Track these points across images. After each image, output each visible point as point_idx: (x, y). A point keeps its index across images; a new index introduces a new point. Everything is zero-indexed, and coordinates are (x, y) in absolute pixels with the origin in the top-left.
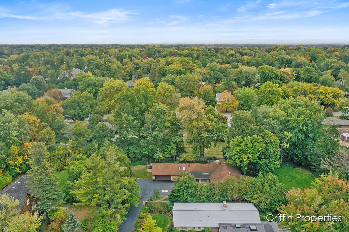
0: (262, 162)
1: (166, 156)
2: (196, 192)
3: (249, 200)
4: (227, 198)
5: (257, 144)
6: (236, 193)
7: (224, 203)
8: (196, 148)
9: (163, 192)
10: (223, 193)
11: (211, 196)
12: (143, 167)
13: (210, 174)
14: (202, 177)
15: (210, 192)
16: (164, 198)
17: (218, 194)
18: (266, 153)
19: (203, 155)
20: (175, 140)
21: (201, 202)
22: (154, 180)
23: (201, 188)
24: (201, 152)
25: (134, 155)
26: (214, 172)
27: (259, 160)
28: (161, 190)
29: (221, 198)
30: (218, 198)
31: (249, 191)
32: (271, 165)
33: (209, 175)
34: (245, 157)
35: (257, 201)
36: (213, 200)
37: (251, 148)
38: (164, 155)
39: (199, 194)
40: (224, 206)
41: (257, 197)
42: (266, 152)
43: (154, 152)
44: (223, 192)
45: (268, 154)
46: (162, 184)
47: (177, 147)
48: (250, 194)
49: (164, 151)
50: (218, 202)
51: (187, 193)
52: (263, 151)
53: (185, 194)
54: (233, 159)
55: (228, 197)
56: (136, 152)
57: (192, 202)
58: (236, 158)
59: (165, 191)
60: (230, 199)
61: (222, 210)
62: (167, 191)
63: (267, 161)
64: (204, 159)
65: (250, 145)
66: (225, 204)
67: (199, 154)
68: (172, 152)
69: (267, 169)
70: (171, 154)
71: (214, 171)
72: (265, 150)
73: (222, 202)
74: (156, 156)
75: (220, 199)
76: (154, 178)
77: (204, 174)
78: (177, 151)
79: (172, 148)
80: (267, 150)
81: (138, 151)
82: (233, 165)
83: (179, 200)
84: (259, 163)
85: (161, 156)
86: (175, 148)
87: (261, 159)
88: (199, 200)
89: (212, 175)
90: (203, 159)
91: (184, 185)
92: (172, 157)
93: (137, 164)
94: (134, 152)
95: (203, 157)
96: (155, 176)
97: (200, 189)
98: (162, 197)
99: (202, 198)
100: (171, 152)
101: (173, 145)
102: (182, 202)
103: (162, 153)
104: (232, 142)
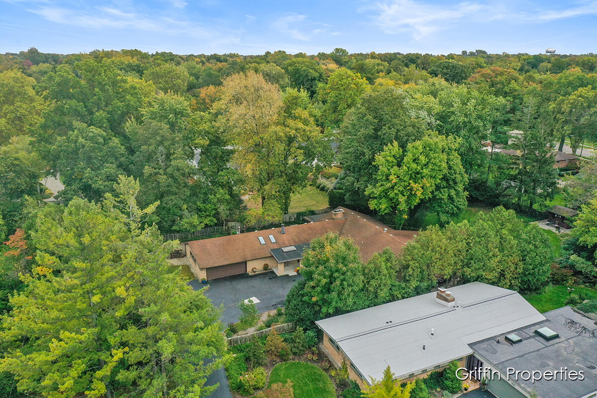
0: (443, 195)
1: (207, 221)
7: (443, 292)
18: (448, 175)
22: (204, 282)
23: (376, 268)
27: (438, 192)
34: (417, 188)
40: (449, 298)
45: (452, 177)
46: (231, 286)
49: (199, 210)
52: (444, 171)
58: (396, 194)
61: (447, 309)
62: (255, 300)
63: (453, 193)
64: (290, 218)
66: (448, 293)
70: (216, 215)
72: (447, 168)
76: (203, 275)
77: (285, 250)
82: (386, 211)
83: (324, 311)
84: (439, 199)
85: (194, 221)
90: (287, 217)
95: (287, 213)
99: (382, 294)
101: (221, 191)
104: (379, 159)
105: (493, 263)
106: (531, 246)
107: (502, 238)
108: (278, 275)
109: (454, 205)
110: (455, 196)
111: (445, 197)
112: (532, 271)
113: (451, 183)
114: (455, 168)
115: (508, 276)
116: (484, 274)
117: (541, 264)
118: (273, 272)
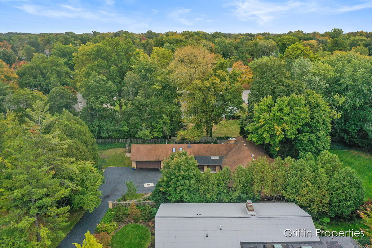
0: (304, 137)
1: (156, 135)
2: (198, 186)
3: (291, 197)
4: (252, 196)
5: (298, 108)
6: (268, 186)
7: (248, 203)
8: (200, 121)
9: (145, 186)
10: (245, 186)
11: (225, 191)
12: (121, 150)
13: (221, 158)
14: (210, 163)
15: (223, 184)
16: (146, 196)
17: (236, 188)
18: (311, 123)
19: (210, 133)
20: (169, 110)
21: (207, 202)
22: (134, 169)
23: (208, 178)
24: (207, 129)
25: (108, 133)
26: (227, 156)
27: (299, 135)
28: (143, 183)
29: (242, 195)
30: (236, 194)
31: (292, 182)
32: (319, 142)
33: (220, 160)
34: (278, 130)
35: (305, 199)
36: (227, 198)
37: (289, 114)
38: (152, 133)
39: (203, 188)
40: (249, 208)
41: (305, 193)
42: (311, 121)
43: (136, 128)
44: (246, 184)
45: (315, 125)
46: (146, 174)
47: (171, 120)
48: (293, 188)
49: (153, 127)
50: (236, 202)
51: (182, 188)
52: (306, 120)
53: (178, 189)
54: (259, 133)
55: (253, 194)
56: (110, 128)
57: (192, 202)
58: (263, 132)
59: (149, 185)
60: (257, 197)
61: (246, 216)
62: (152, 185)
63: (313, 137)
64: (212, 139)
65: (286, 109)
66: (250, 205)
67: (205, 130)
68: (164, 129)
69: (311, 148)
70: (162, 132)
71: (227, 154)
72: (309, 118)
73: (244, 201)
74: (140, 134)
75: (240, 196)
76: (134, 165)
77: (212, 158)
78: (172, 127)
79: (164, 123)
80: (313, 118)
81: (113, 128)
82: (258, 143)
83: (169, 198)
84: (300, 140)
85: (148, 133)
86: (168, 121)
87: (304, 134)
88: (203, 198)
89: (225, 160)
90: (210, 139)
91: (177, 174)
92: (165, 137)
93: (112, 147)
94: (107, 129)
95: (211, 136)
96: (136, 161)
97: (206, 180)
98: (143, 195)
99: (208, 196)
100: (162, 128)
101: (165, 117)
102: (175, 202)
103: (149, 130)
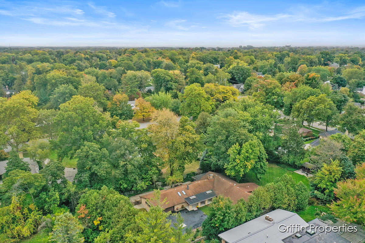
13: (213, 191)
21: (240, 224)
34: (249, 164)
40: (270, 220)
57: (233, 228)
61: (271, 225)
66: (270, 217)
71: (213, 187)
79: (153, 173)
83: (221, 230)
86: (157, 172)
89: (217, 192)
91: (229, 211)
100: (151, 178)
104: (230, 151)
105: (286, 201)
106: (300, 192)
107: (288, 189)
108: (189, 211)
109: (263, 170)
110: (263, 166)
111: (259, 167)
112: (301, 203)
113: (261, 159)
114: (262, 152)
115: (292, 206)
116: (282, 205)
117: (305, 200)
118: (186, 209)
